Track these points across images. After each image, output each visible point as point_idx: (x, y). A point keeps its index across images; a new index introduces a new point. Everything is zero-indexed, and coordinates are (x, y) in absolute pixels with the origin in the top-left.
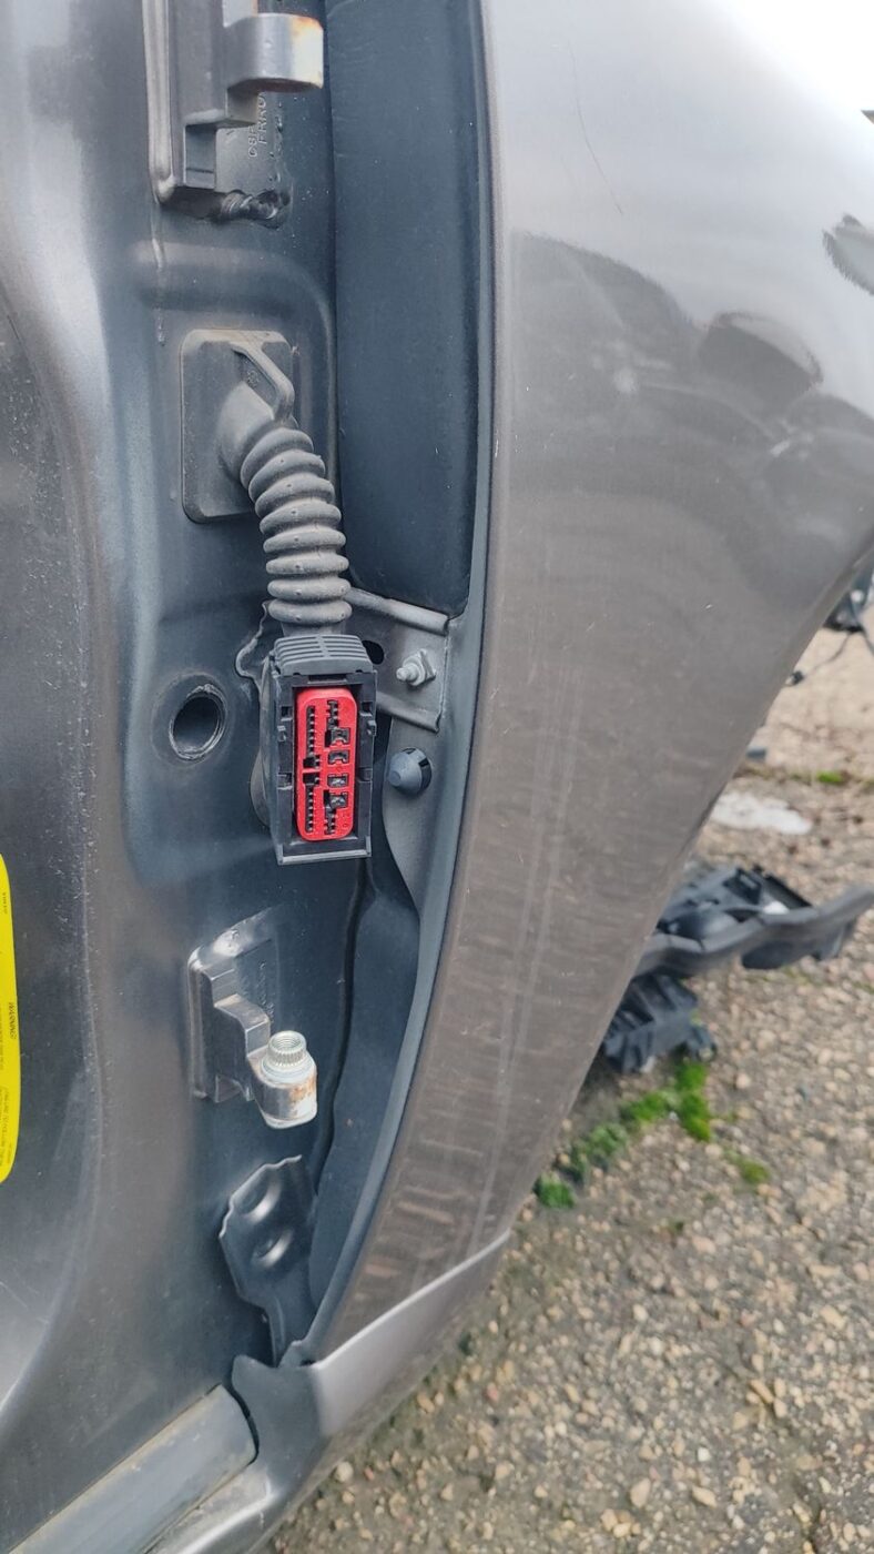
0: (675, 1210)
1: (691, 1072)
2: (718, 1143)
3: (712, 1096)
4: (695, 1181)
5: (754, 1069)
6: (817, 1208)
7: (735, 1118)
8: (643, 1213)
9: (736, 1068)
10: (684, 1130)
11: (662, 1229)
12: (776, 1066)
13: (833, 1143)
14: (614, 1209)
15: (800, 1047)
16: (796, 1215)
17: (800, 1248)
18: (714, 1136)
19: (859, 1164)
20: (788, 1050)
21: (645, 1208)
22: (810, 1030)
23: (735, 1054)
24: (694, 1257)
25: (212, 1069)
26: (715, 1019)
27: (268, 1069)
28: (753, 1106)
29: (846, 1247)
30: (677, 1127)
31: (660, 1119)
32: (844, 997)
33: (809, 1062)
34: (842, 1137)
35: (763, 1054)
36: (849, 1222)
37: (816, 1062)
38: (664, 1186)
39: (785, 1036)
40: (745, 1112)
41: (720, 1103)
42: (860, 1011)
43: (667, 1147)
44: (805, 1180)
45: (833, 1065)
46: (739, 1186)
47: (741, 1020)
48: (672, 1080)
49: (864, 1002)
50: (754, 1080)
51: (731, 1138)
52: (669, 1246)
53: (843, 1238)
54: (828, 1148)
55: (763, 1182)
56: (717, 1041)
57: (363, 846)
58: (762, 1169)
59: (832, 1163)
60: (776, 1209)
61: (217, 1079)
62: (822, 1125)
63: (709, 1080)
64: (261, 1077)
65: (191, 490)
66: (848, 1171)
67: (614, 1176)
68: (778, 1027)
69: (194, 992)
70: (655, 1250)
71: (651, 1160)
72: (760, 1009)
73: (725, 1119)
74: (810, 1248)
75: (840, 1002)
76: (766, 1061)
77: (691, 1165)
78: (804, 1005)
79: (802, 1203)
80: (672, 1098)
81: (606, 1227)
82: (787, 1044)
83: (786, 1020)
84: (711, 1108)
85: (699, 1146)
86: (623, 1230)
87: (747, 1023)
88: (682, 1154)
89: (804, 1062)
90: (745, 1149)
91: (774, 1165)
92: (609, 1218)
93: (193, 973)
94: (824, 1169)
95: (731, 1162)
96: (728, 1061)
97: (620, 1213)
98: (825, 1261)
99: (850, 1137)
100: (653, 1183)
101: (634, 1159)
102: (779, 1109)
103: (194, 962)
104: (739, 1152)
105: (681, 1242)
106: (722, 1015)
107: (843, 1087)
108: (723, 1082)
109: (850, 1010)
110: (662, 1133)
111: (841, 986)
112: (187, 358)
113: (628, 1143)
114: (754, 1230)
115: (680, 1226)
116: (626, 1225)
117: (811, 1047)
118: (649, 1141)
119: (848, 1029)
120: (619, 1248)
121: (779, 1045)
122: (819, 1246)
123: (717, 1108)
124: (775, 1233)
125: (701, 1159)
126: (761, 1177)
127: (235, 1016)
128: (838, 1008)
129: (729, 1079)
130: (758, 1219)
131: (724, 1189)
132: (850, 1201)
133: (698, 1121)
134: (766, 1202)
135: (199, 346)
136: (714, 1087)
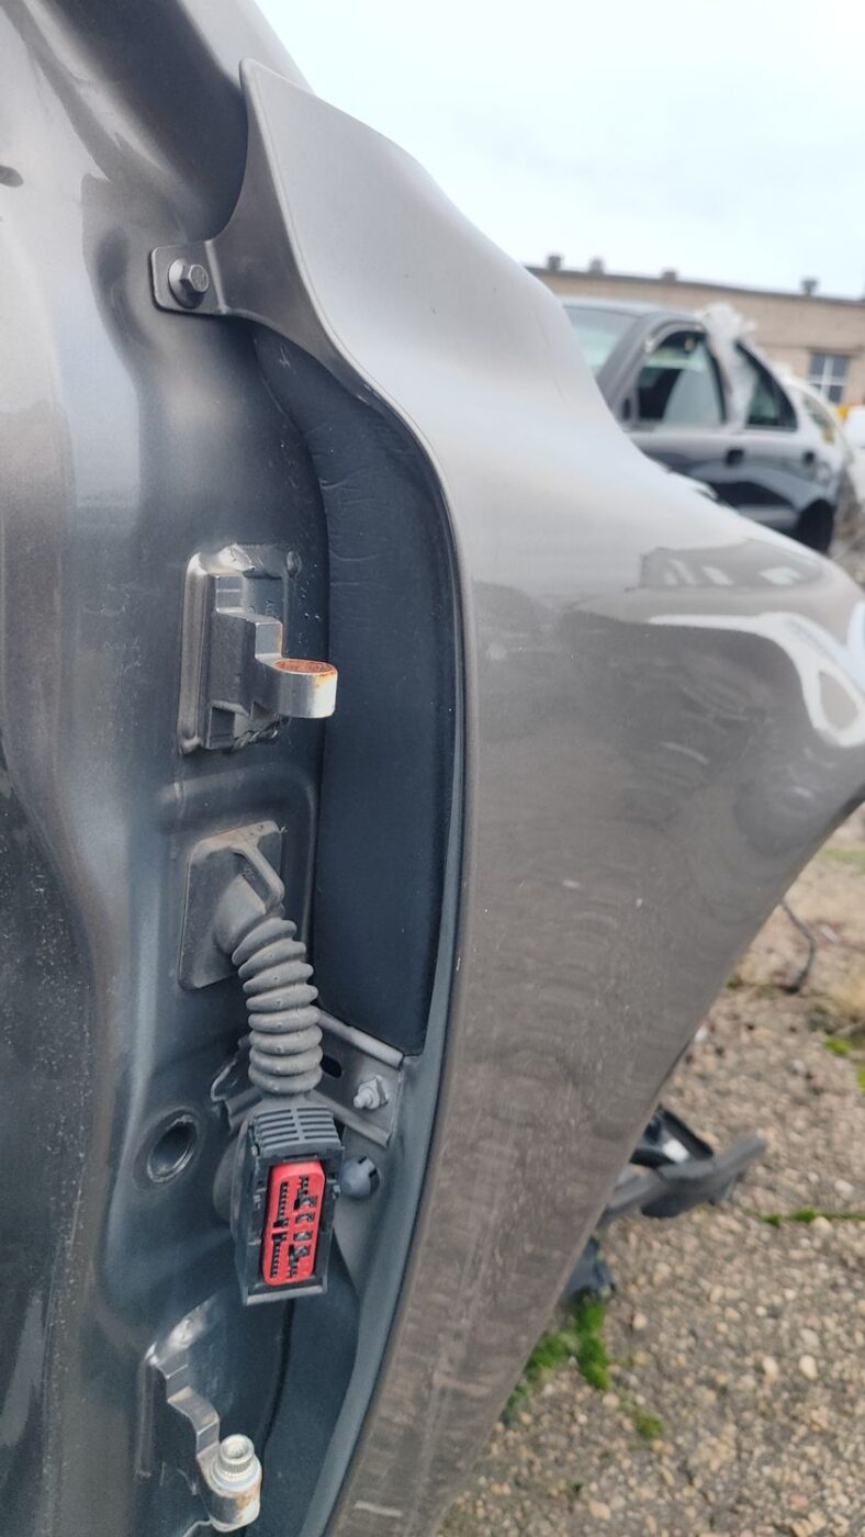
0: (573, 1470)
1: (591, 1313)
2: (615, 1392)
3: (610, 1338)
4: (593, 1437)
5: (650, 1307)
6: (707, 1465)
7: (630, 1364)
8: (541, 1473)
9: (633, 1304)
10: (584, 1378)
11: (560, 1492)
12: (671, 1303)
13: (723, 1391)
14: (514, 1469)
15: (694, 1283)
16: (687, 1474)
17: (691, 1512)
18: (611, 1384)
19: (748, 1415)
20: (683, 1285)
21: (545, 1467)
22: (704, 1262)
23: (633, 1290)
24: (590, 1524)
25: (159, 1455)
26: (614, 1249)
27: (217, 1477)
28: (648, 1350)
29: (734, 1511)
30: (576, 1374)
31: (560, 1365)
32: (736, 1226)
33: (702, 1299)
34: (732, 1387)
35: (659, 1289)
36: (736, 1483)
37: (708, 1299)
38: (563, 1441)
39: (680, 1270)
40: (641, 1358)
41: (617, 1347)
42: (751, 1241)
43: (566, 1395)
44: (696, 1434)
45: (725, 1303)
46: (634, 1442)
47: (638, 1251)
48: (572, 1320)
49: (753, 1232)
50: (650, 1320)
51: (627, 1386)
52: (566, 1512)
53: (731, 1501)
54: (718, 1398)
55: (656, 1438)
56: (616, 1278)
57: (320, 1283)
58: (656, 1423)
59: (722, 1415)
60: (668, 1468)
61: (164, 1464)
62: (713, 1372)
63: (608, 1320)
64: (209, 1482)
65: (188, 969)
66: (737, 1423)
67: (515, 1431)
68: (673, 1259)
69: (149, 1385)
70: (553, 1517)
71: (550, 1412)
72: (657, 1239)
73: (622, 1365)
74: (700, 1512)
75: (732, 1232)
76: (662, 1298)
77: (588, 1417)
78: (698, 1235)
79: (693, 1461)
80: (571, 1341)
81: (507, 1490)
82: (681, 1278)
83: (680, 1250)
84: (608, 1351)
85: (597, 1395)
86: (523, 1493)
87: (644, 1254)
88: (581, 1404)
89: (697, 1299)
90: (641, 1400)
91: (667, 1418)
92: (510, 1480)
93: (149, 1368)
94: (714, 1421)
95: (628, 1414)
96: (626, 1298)
97: (519, 1474)
98: (715, 1527)
99: (740, 1386)
100: (552, 1438)
101: (534, 1411)
102: (673, 1352)
103: (151, 1357)
104: (635, 1403)
105: (579, 1507)
106: (620, 1244)
107: (734, 1327)
108: (620, 1321)
109: (741, 1240)
110: (562, 1380)
111: (732, 1213)
112: (194, 867)
113: (530, 1392)
114: (647, 1493)
115: (577, 1488)
116: (526, 1488)
117: (704, 1283)
118: (549, 1390)
119: (738, 1262)
120: (518, 1515)
121: (674, 1280)
122: (709, 1510)
123: (614, 1352)
124: (668, 1496)
125: (599, 1411)
126: (655, 1432)
127: (187, 1415)
128: (729, 1239)
129: (626, 1320)
130: (652, 1479)
131: (621, 1444)
132: (739, 1458)
133: (597, 1368)
134: (659, 1458)
135: (204, 857)
136: (612, 1328)
